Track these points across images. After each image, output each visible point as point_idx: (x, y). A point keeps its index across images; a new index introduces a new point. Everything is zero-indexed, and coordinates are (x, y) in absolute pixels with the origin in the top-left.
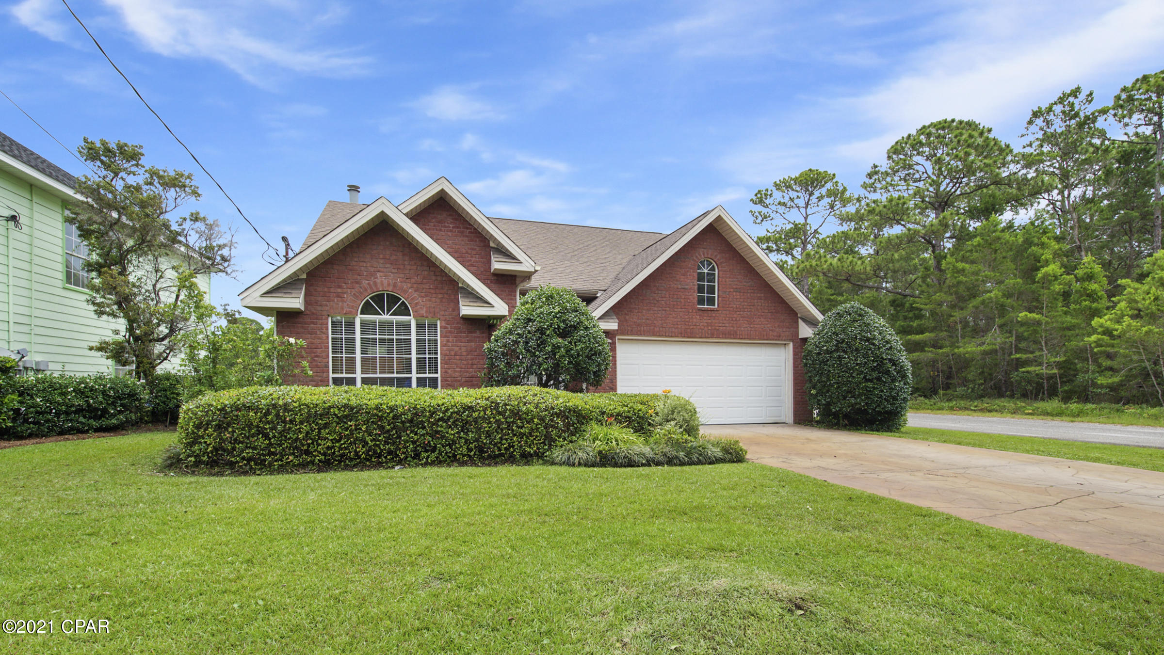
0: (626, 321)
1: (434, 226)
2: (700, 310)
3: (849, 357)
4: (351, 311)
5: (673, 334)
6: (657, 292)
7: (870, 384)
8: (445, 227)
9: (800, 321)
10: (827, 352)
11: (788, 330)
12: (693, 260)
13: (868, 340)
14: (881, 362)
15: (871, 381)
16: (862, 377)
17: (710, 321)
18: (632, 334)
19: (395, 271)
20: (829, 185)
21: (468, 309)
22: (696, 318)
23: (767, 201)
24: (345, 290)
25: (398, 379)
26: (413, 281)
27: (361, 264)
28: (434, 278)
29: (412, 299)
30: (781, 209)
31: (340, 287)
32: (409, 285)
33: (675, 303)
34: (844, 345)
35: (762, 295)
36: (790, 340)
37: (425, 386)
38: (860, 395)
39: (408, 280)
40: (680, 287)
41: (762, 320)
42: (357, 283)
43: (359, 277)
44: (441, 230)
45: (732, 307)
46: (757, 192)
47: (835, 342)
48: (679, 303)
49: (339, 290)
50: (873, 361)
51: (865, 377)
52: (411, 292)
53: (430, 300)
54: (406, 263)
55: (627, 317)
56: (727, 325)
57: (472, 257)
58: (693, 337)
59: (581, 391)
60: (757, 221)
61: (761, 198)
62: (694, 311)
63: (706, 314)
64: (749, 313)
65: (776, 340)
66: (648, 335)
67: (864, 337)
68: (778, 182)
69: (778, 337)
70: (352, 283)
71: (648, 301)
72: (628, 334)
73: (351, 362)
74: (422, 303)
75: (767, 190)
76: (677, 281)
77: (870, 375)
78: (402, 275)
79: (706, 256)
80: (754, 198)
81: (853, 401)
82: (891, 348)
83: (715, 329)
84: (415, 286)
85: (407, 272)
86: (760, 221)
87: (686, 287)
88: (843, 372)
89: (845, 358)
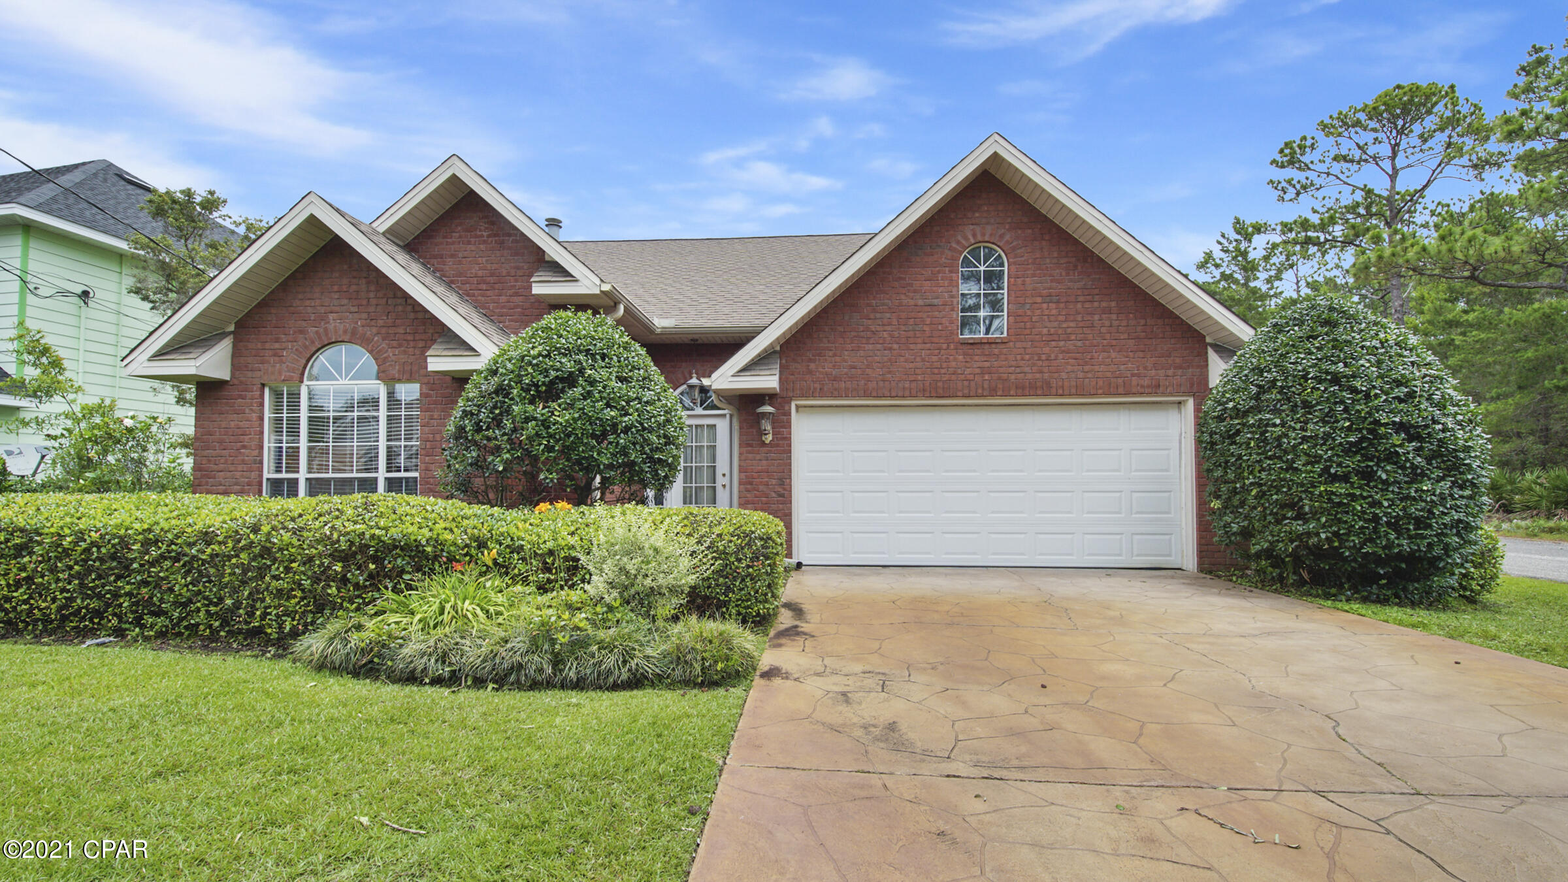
0: (810, 372)
1: (460, 237)
2: (965, 343)
3: (1283, 425)
4: (292, 377)
5: (907, 393)
6: (872, 316)
7: (1340, 488)
8: (477, 236)
9: (1211, 352)
10: (1238, 413)
11: (1179, 372)
12: (951, 249)
13: (1336, 379)
14: (1370, 431)
15: (1345, 478)
16: (1318, 468)
17: (987, 364)
18: (822, 396)
19: (355, 309)
20: (1442, 109)
21: (440, 362)
22: (955, 359)
23: (1306, 159)
24: (284, 345)
25: (360, 479)
26: (381, 322)
27: (307, 303)
28: (412, 316)
29: (379, 352)
30: (1336, 168)
31: (277, 340)
32: (374, 330)
33: (911, 334)
34: (1274, 395)
35: (1113, 304)
36: (1186, 394)
37: (399, 491)
38: (1315, 514)
39: (373, 323)
40: (920, 302)
41: (1113, 355)
42: (301, 332)
43: (304, 324)
44: (469, 243)
45: (1039, 334)
46: (1282, 146)
47: (1254, 390)
48: (918, 334)
49: (277, 346)
50: (1349, 429)
51: (1326, 470)
52: (378, 341)
53: (405, 352)
54: (372, 295)
55: (812, 366)
56: (1027, 369)
57: (516, 281)
58: (949, 397)
59: (643, 501)
60: (1287, 197)
61: (1291, 156)
62: (952, 346)
63: (978, 352)
64: (1079, 344)
65: (1149, 394)
66: (853, 397)
67: (1327, 373)
68: (1327, 121)
69: (1155, 388)
70: (295, 332)
71: (853, 334)
72: (814, 397)
73: (294, 454)
74: (393, 358)
75: (1304, 138)
76: (915, 291)
77: (1339, 465)
78: (364, 316)
79: (979, 238)
80: (1278, 158)
81: (1299, 527)
82: (1411, 395)
83: (999, 378)
84: (384, 330)
85: (372, 309)
86: (1293, 196)
87: (936, 302)
88: (1270, 458)
89: (1275, 425)
